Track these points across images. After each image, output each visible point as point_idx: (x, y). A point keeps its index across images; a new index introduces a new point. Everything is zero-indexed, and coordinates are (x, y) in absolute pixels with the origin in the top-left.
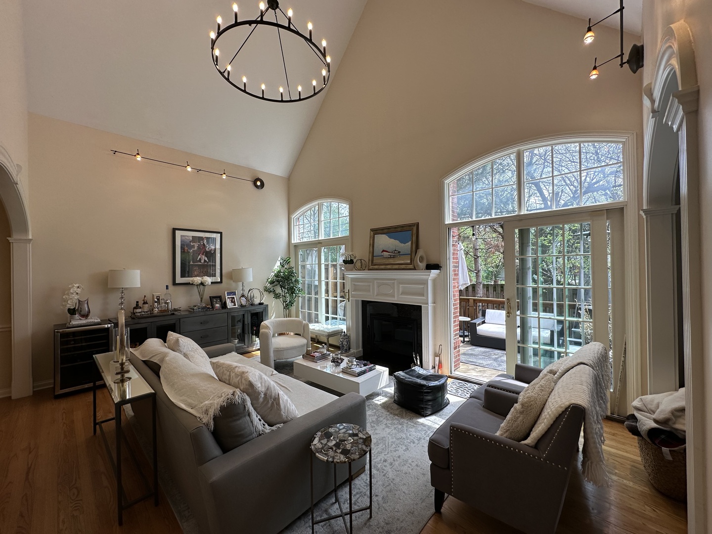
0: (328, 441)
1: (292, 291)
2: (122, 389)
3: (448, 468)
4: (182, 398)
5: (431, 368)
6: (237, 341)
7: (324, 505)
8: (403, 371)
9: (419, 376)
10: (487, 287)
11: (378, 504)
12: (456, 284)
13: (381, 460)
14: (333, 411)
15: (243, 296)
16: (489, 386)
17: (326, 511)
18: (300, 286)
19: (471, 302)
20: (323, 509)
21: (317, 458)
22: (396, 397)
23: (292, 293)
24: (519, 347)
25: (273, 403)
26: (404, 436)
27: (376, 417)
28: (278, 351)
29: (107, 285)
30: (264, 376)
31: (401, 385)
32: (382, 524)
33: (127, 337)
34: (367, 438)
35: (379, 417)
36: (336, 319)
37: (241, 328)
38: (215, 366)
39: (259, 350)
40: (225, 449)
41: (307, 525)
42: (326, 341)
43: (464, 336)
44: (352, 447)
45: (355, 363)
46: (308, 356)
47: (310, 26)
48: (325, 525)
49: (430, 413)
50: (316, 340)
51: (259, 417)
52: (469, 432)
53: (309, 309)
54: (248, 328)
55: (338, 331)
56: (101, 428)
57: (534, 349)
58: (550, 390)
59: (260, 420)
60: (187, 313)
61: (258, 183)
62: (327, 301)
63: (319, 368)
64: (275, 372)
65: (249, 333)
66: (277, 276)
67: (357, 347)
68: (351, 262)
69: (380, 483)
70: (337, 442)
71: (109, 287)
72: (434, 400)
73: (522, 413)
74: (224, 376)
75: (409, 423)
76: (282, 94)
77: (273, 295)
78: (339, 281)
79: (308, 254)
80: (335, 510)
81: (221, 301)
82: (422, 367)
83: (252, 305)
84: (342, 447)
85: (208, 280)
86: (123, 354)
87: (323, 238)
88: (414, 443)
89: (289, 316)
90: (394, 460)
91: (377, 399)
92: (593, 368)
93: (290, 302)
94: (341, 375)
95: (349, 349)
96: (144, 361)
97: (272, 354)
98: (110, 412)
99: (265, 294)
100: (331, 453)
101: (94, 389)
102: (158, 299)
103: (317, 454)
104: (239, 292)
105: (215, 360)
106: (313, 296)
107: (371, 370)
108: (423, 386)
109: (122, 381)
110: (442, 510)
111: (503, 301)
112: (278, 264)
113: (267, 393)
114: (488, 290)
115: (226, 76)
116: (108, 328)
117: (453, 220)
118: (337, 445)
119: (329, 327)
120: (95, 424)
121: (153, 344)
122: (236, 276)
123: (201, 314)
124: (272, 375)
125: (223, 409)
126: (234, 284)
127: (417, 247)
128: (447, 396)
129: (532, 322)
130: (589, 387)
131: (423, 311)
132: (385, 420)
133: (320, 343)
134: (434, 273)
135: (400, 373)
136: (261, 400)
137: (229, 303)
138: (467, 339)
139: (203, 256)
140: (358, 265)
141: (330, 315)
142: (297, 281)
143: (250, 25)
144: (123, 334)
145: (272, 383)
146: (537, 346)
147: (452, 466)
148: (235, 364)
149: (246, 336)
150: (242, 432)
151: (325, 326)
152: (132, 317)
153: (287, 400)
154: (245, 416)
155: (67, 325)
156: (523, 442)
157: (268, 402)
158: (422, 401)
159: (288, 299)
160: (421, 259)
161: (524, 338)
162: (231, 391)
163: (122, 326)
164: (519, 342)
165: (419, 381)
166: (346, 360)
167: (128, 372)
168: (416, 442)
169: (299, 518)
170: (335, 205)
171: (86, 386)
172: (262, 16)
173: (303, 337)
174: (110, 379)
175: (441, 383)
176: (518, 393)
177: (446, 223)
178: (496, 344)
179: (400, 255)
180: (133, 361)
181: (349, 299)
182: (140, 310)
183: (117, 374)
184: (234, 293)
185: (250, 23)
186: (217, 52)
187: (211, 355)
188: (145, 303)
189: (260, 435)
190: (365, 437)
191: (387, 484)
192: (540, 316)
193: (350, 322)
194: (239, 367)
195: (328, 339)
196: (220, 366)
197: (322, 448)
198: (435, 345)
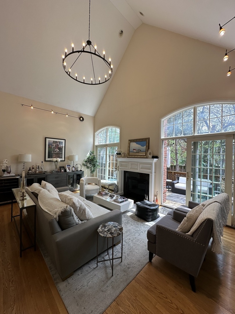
0: (105, 229)
1: (94, 165)
2: (23, 203)
3: (155, 243)
4: (46, 208)
5: (152, 201)
6: (70, 186)
7: (102, 255)
8: (140, 202)
9: (147, 204)
10: (181, 167)
11: (125, 256)
12: (165, 165)
13: (128, 239)
14: (108, 216)
15: (73, 167)
16: (176, 210)
17: (103, 258)
18: (98, 163)
19: (173, 173)
20: (102, 257)
21: (100, 235)
22: (136, 213)
23: (94, 166)
24: (192, 194)
25: (83, 212)
26: (138, 229)
27: (127, 221)
28: (87, 191)
29: (18, 160)
30: (80, 200)
31: (139, 208)
32: (126, 265)
33: (25, 182)
34: (121, 228)
35: (128, 221)
36: (113, 178)
37: (72, 181)
38: (60, 195)
39: (79, 190)
40: (63, 229)
41: (95, 263)
42: (108, 188)
43: (169, 188)
44: (114, 232)
45: (119, 197)
46: (100, 194)
47: (104, 53)
48: (103, 263)
49: (150, 220)
50: (103, 187)
51: (77, 217)
52: (164, 228)
53: (102, 173)
54: (75, 181)
55: (113, 183)
56: (14, 219)
57: (198, 195)
58: (200, 212)
59: (77, 218)
60: (50, 173)
61: (81, 119)
62: (109, 170)
63: (104, 199)
64: (85, 199)
65: (75, 183)
66: (88, 159)
67: (121, 191)
68: (120, 154)
69: (127, 248)
70: (108, 229)
71: (19, 161)
72: (153, 215)
73: (187, 221)
74: (64, 200)
75: (141, 224)
76: (92, 81)
77: (86, 167)
78: (114, 162)
79: (101, 150)
80: (107, 258)
81: (64, 169)
82: (149, 201)
83: (77, 171)
84: (110, 231)
85: (59, 160)
86: (24, 189)
87: (108, 143)
88: (142, 232)
89: (93, 176)
90: (133, 239)
91: (128, 213)
92: (221, 204)
93: (93, 170)
94: (113, 202)
95: (118, 191)
96: (32, 192)
97: (84, 192)
98: (18, 213)
99: (83, 166)
100: (105, 233)
101: (12, 203)
102: (38, 167)
103: (100, 233)
104: (72, 165)
105: (60, 193)
106: (103, 168)
107: (126, 201)
108: (148, 208)
109: (23, 200)
110: (152, 261)
111: (185, 173)
112: (89, 154)
113: (80, 207)
114: (181, 168)
115: (69, 73)
116: (18, 178)
117: (165, 137)
118: (108, 230)
119: (110, 181)
120: (12, 217)
121: (36, 185)
122: (71, 158)
123: (56, 174)
124: (84, 201)
125: (62, 212)
126: (70, 162)
127: (149, 148)
128: (159, 214)
129: (198, 183)
130: (217, 211)
131: (150, 176)
132: (131, 222)
133: (105, 188)
134: (155, 160)
135: (139, 203)
136: (78, 210)
137: (67, 169)
138: (170, 190)
139: (57, 150)
140: (123, 155)
141: (110, 177)
142: (96, 161)
143: (79, 53)
144: (24, 181)
145: (83, 203)
146: (199, 194)
147: (157, 242)
148: (68, 195)
149: (74, 184)
150: (70, 223)
151: (108, 181)
152: (28, 174)
153: (89, 211)
154: (71, 216)
155: (2, 176)
156: (187, 234)
157: (81, 211)
158: (147, 215)
159: (93, 169)
160: (150, 154)
161: (194, 190)
162: (66, 206)
163: (24, 178)
164: (192, 192)
165: (146, 206)
166: (116, 196)
167: (25, 196)
168: (144, 232)
169: (92, 260)
170: (114, 129)
171: (9, 202)
172: (84, 49)
173: (98, 185)
174: (18, 199)
175: (156, 208)
176: (186, 213)
177: (162, 138)
178: (182, 192)
179: (141, 152)
180: (27, 192)
181: (118, 170)
182: (31, 171)
183: (21, 197)
184: (70, 166)
185: (79, 52)
186: (65, 64)
187: (59, 191)
188: (33, 168)
189: (77, 224)
190: (120, 228)
191: (129, 249)
192: (202, 181)
193: (118, 180)
194: (70, 196)
195: (109, 187)
196: (62, 196)
197: (102, 231)
198: (155, 191)
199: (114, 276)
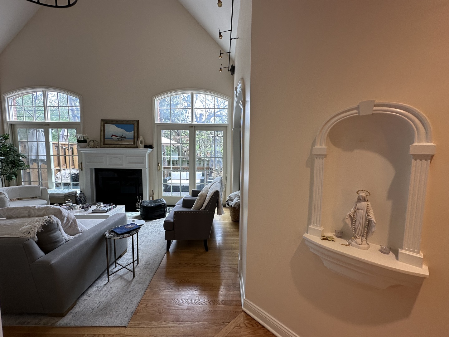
3: (173, 229)
25: (72, 223)
45: (103, 206)
55: (73, 192)
68: (85, 141)
87: (50, 121)
92: (219, 183)
107: (114, 207)
110: (169, 250)
113: (68, 217)
125: (43, 227)
127: (138, 135)
131: (143, 172)
134: (150, 150)
136: (65, 221)
140: (91, 144)
150: (58, 239)
154: (58, 231)
156: (200, 209)
157: (69, 222)
160: (141, 142)
173: (41, 199)
176: (194, 200)
177: (156, 123)
179: (126, 139)
181: (82, 168)
189: (67, 241)
198: (150, 190)
199: (136, 277)
